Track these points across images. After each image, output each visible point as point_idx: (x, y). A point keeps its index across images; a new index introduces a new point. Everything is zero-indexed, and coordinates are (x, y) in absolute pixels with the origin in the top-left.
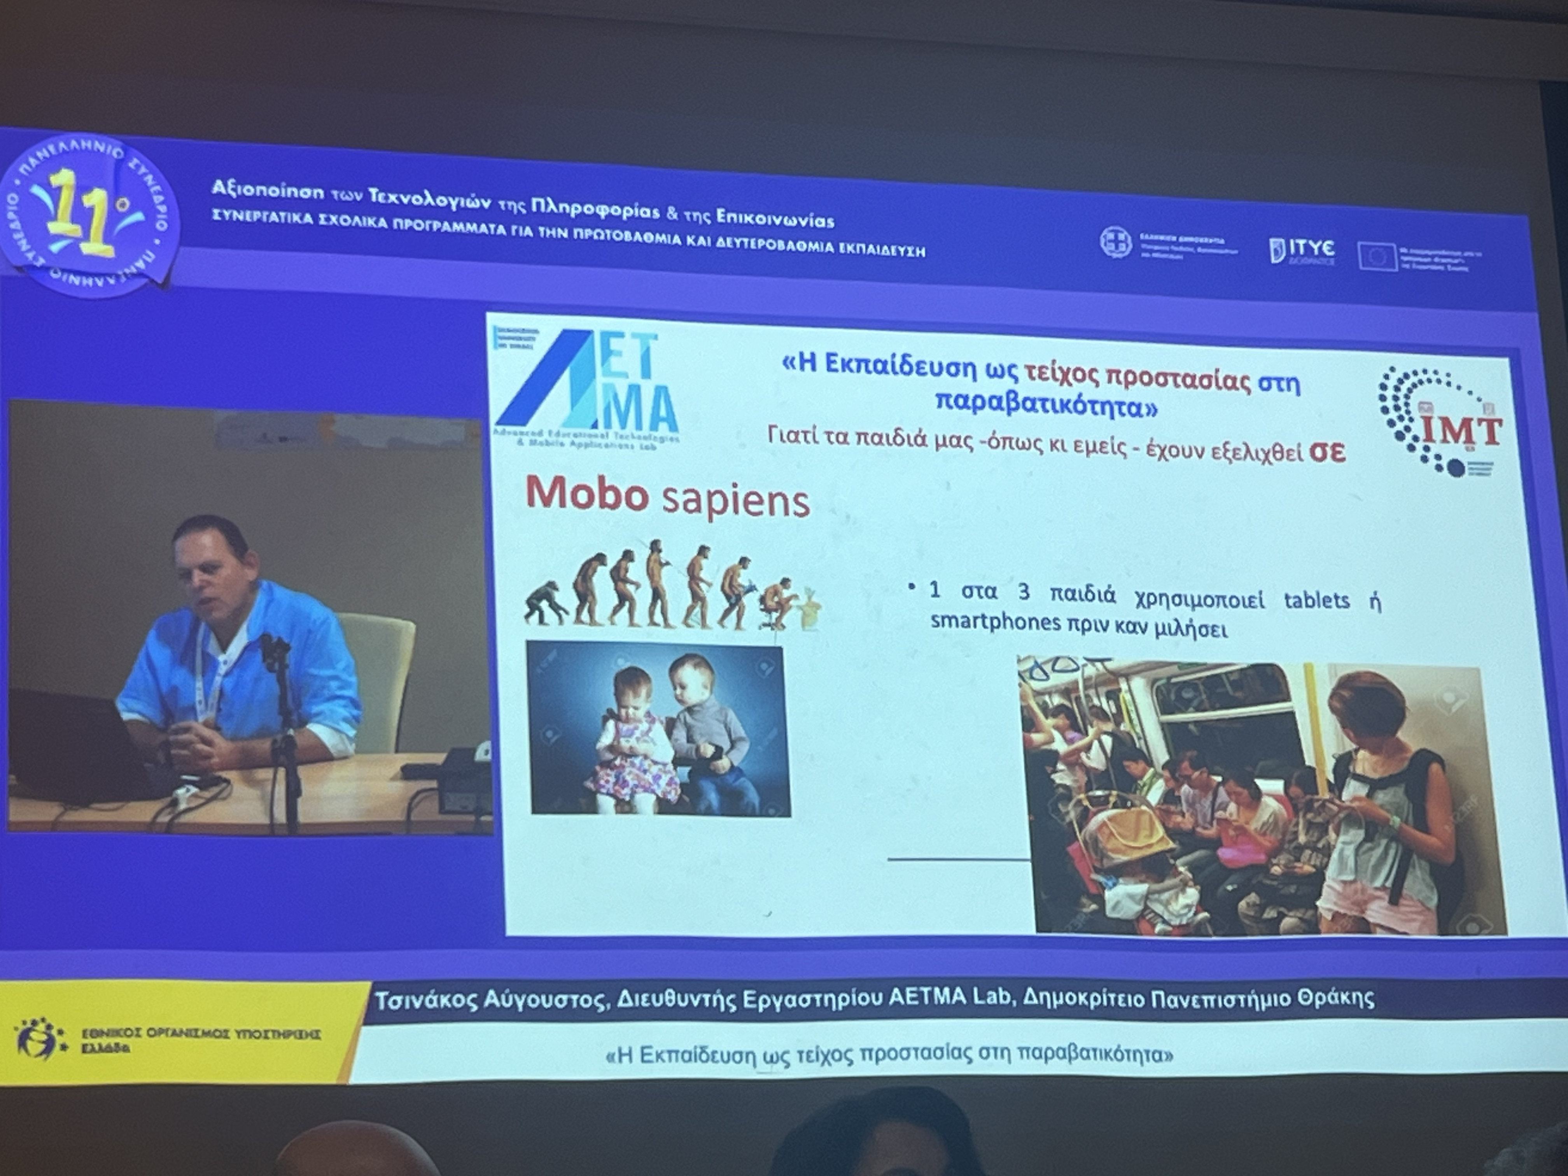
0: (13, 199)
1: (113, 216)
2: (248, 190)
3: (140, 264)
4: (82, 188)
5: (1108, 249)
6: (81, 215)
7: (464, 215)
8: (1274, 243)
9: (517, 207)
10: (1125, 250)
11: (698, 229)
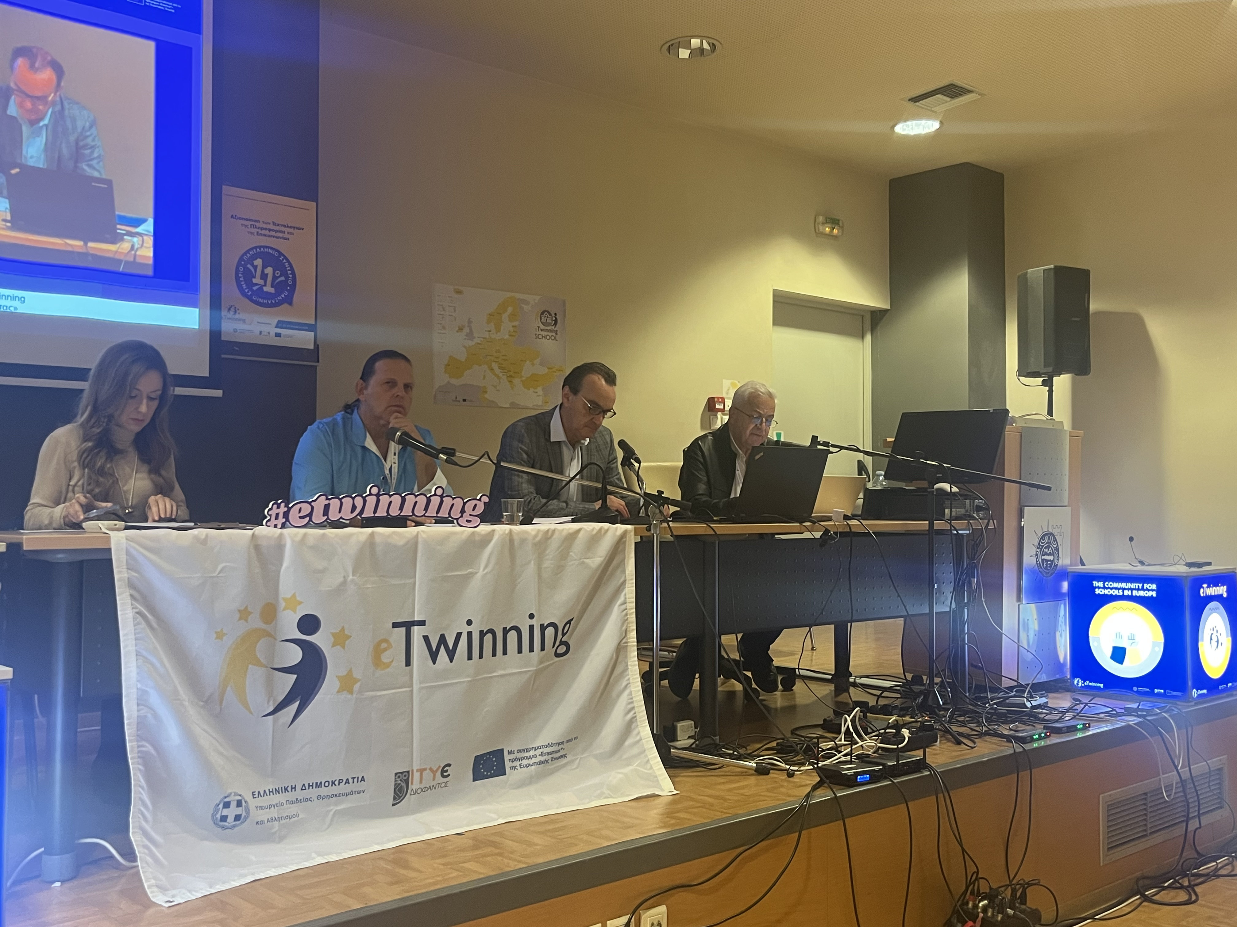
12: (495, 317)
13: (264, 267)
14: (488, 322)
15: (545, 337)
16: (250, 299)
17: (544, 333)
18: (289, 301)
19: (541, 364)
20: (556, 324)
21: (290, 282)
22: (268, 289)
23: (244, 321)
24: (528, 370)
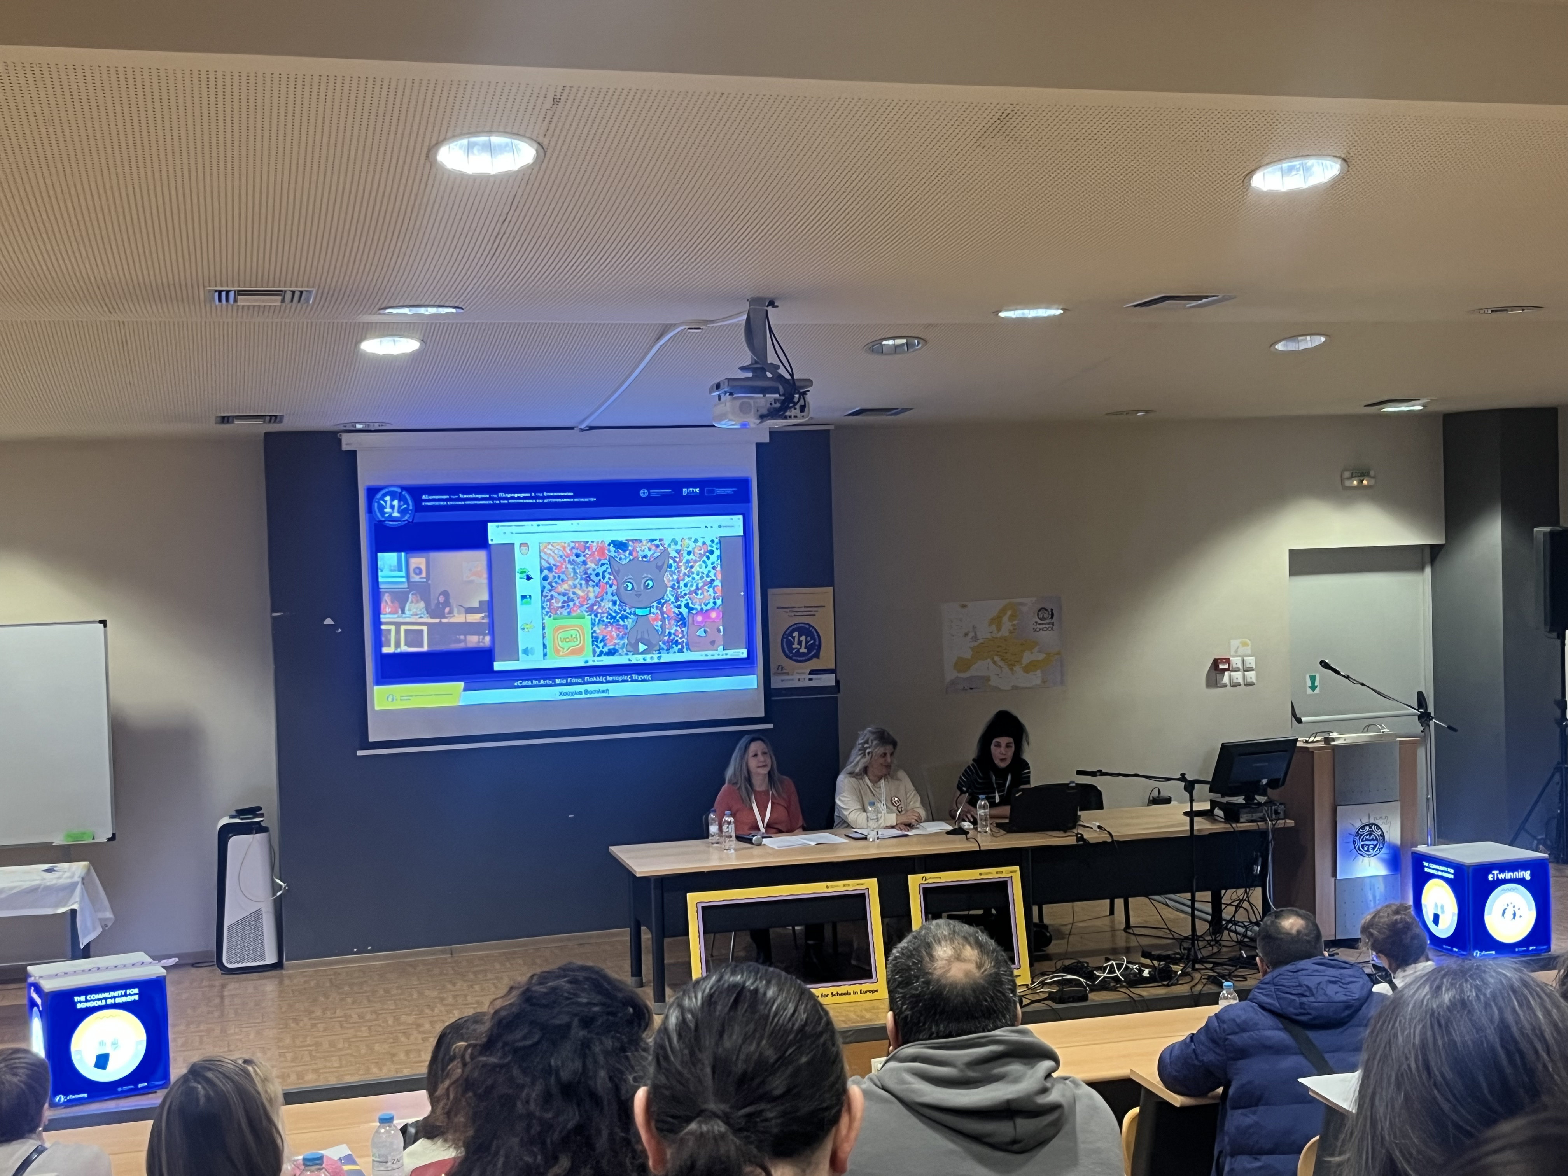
0: (376, 505)
1: (400, 506)
2: (431, 497)
3: (406, 518)
4: (392, 500)
5: (642, 495)
6: (392, 507)
7: (483, 499)
8: (684, 490)
9: (495, 496)
10: (646, 495)
11: (540, 498)
12: (997, 621)
13: (800, 636)
14: (990, 625)
15: (1043, 629)
16: (791, 658)
17: (1041, 627)
18: (817, 656)
19: (1040, 652)
20: (1052, 618)
21: (817, 643)
22: (803, 650)
23: (788, 674)
24: (1027, 658)
